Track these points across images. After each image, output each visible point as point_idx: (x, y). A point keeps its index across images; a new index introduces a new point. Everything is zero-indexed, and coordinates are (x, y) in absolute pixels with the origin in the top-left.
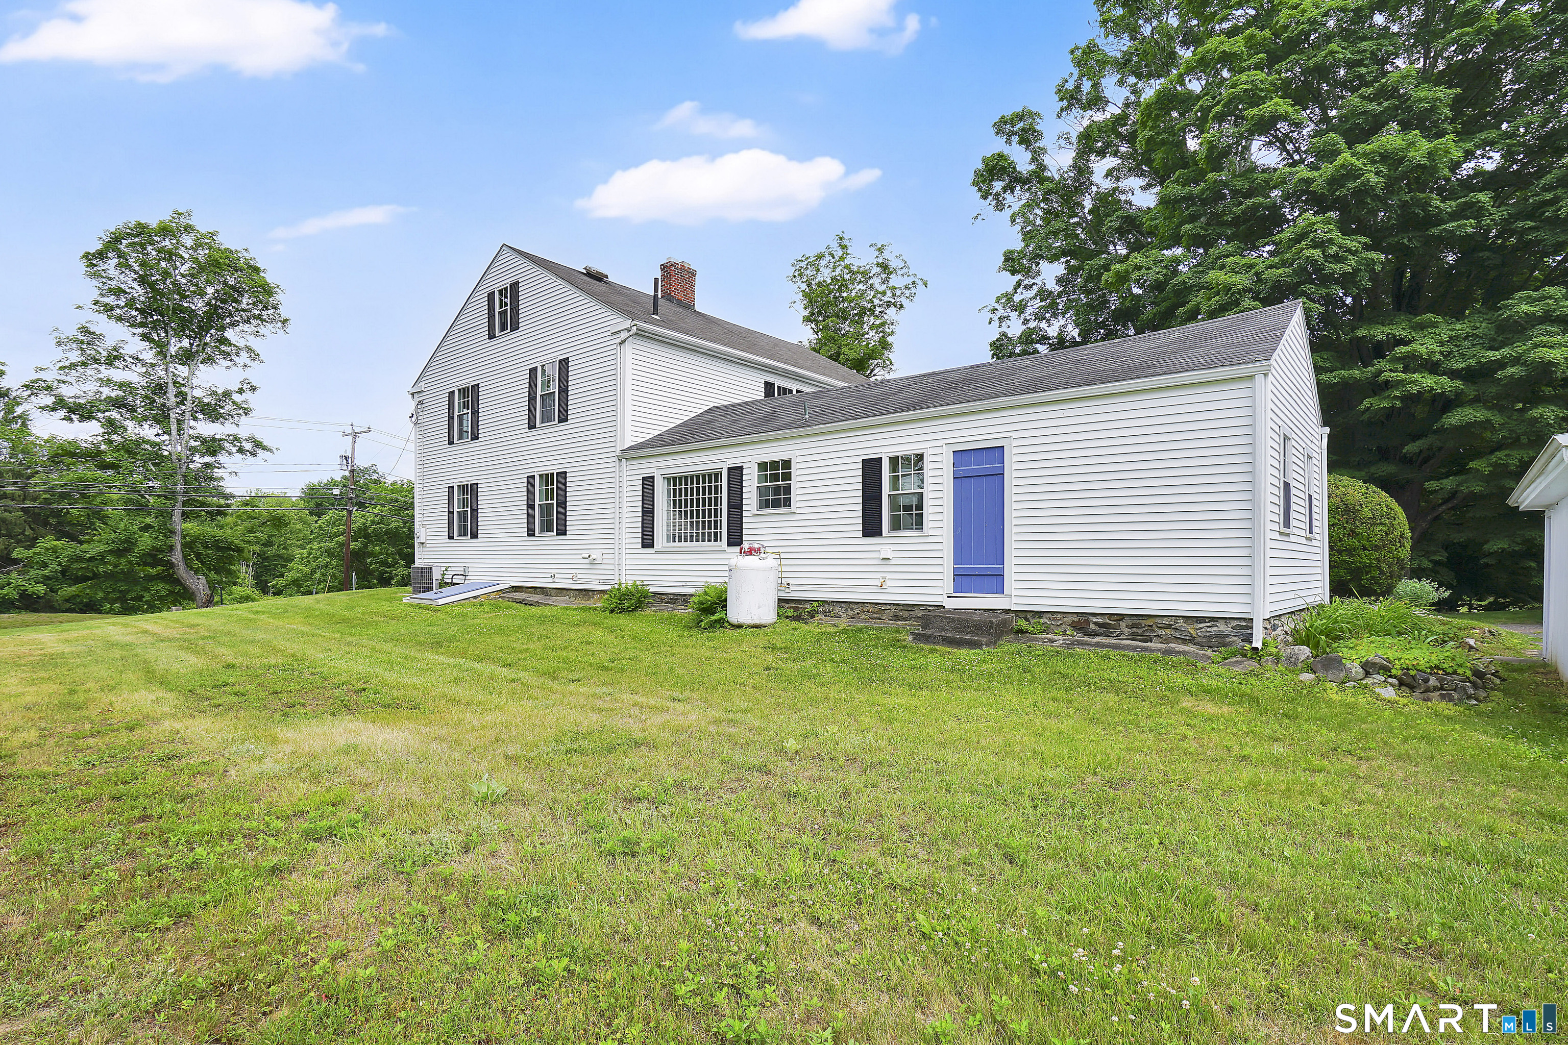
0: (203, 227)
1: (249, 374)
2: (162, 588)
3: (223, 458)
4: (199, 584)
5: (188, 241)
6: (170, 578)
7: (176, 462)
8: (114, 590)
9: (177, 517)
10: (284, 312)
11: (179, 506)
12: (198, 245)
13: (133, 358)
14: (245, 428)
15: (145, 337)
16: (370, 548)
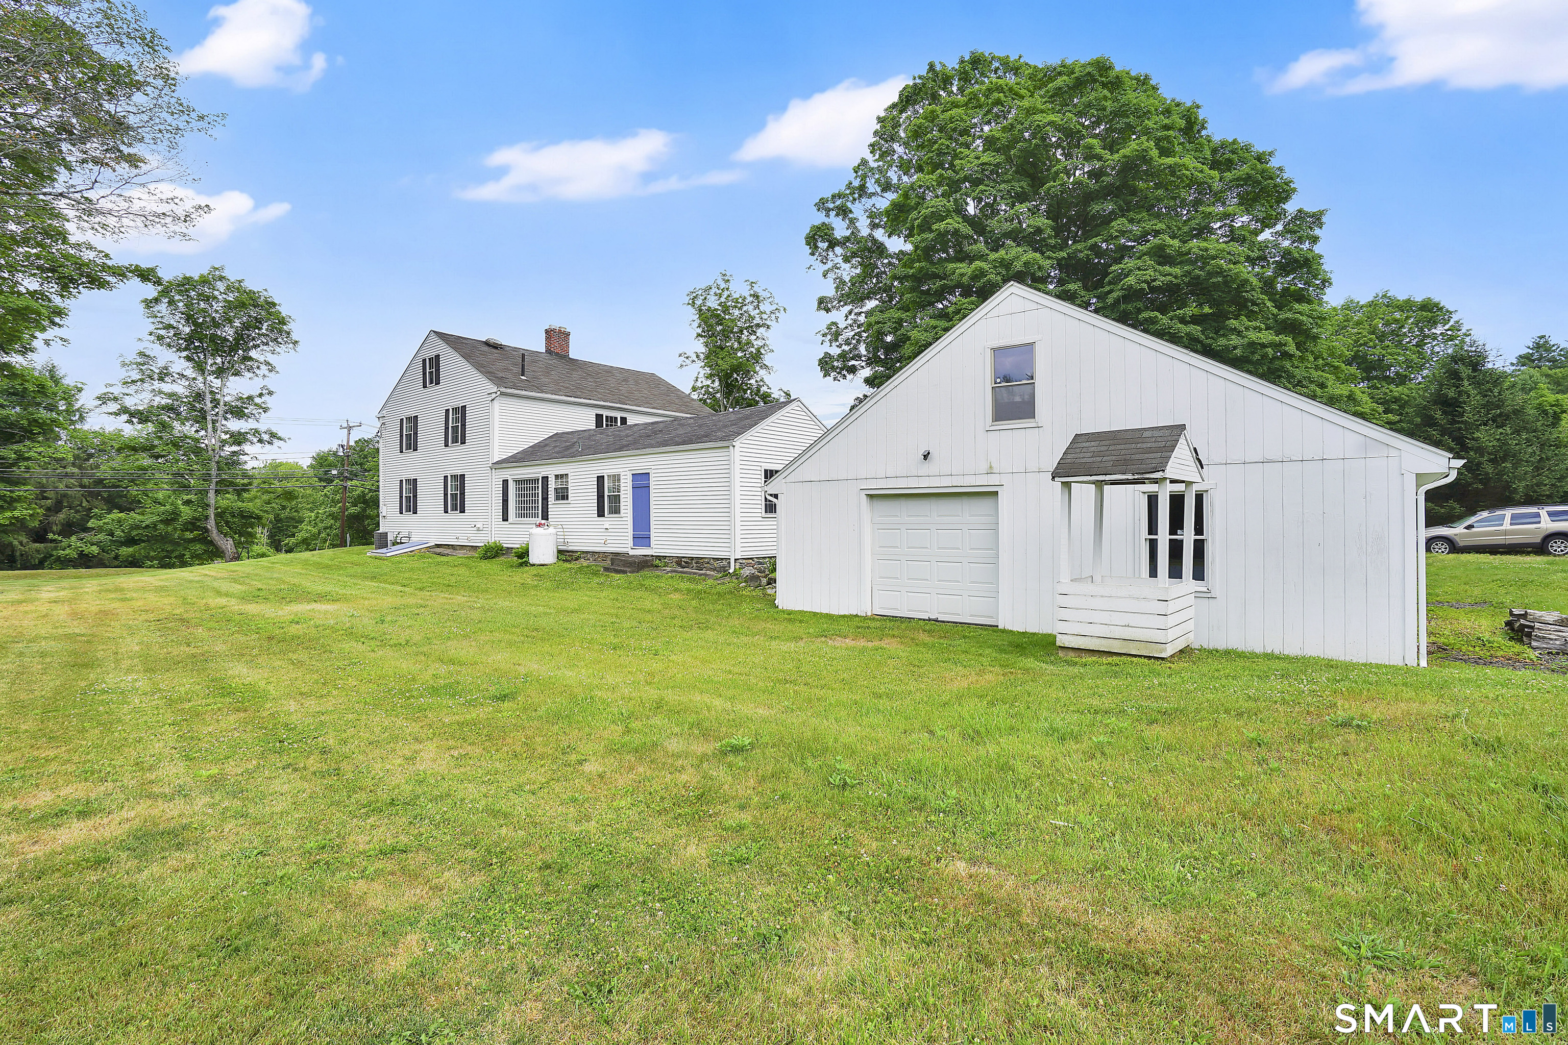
0: (232, 276)
1: (266, 382)
2: (198, 548)
3: (247, 447)
4: (228, 545)
5: (221, 286)
6: (204, 539)
7: (211, 452)
8: (163, 550)
9: (211, 494)
10: (294, 336)
11: (213, 486)
12: (228, 288)
13: (178, 374)
14: (264, 423)
15: (188, 359)
16: (368, 511)
